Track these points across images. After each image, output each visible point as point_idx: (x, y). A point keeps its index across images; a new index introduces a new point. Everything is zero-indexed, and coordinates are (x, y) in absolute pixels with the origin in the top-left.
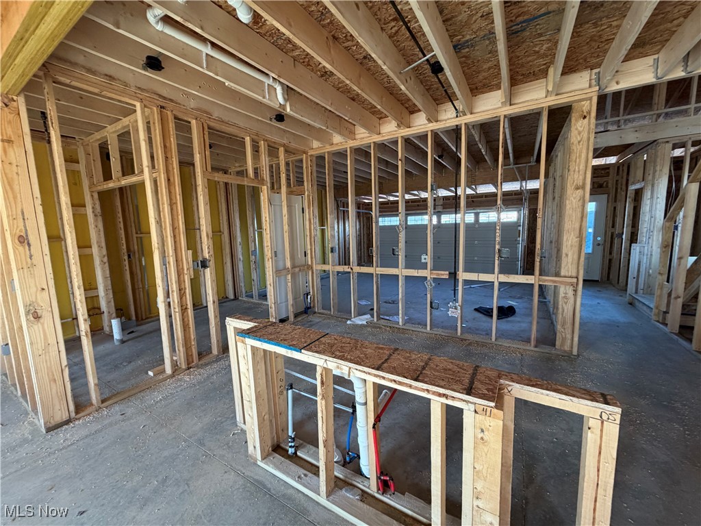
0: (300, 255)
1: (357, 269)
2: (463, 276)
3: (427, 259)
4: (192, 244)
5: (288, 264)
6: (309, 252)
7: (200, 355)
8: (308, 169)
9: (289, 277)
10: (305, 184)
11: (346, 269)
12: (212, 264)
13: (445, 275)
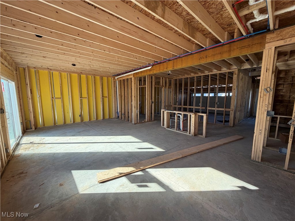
0: (169, 103)
1: (183, 107)
2: (208, 108)
3: (200, 104)
4: (151, 99)
5: (167, 105)
6: (171, 102)
7: (151, 120)
8: (173, 82)
9: (167, 107)
10: (172, 86)
11: (181, 106)
12: (154, 103)
13: (204, 108)
